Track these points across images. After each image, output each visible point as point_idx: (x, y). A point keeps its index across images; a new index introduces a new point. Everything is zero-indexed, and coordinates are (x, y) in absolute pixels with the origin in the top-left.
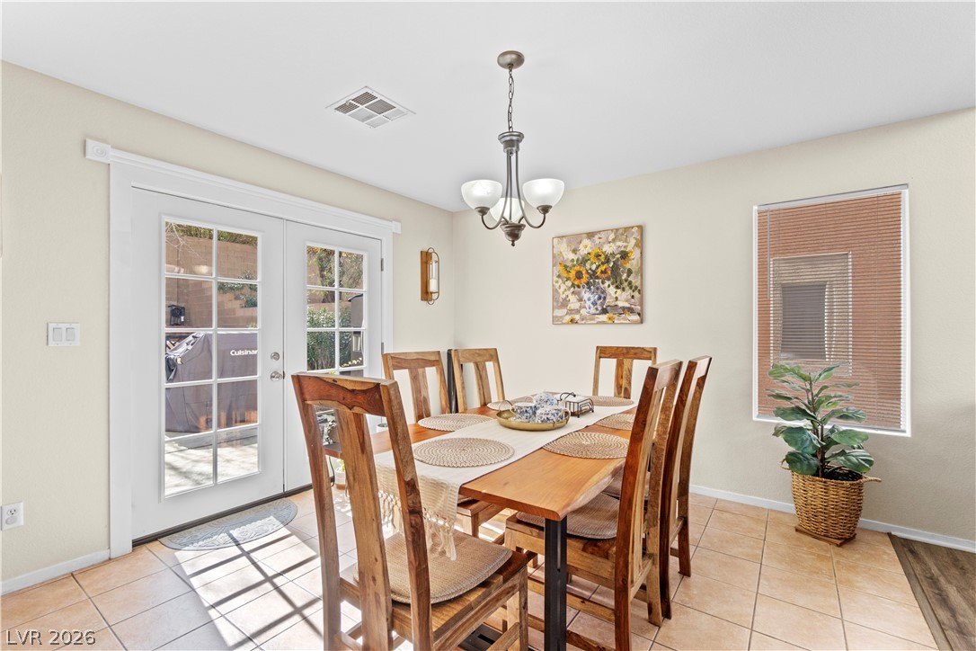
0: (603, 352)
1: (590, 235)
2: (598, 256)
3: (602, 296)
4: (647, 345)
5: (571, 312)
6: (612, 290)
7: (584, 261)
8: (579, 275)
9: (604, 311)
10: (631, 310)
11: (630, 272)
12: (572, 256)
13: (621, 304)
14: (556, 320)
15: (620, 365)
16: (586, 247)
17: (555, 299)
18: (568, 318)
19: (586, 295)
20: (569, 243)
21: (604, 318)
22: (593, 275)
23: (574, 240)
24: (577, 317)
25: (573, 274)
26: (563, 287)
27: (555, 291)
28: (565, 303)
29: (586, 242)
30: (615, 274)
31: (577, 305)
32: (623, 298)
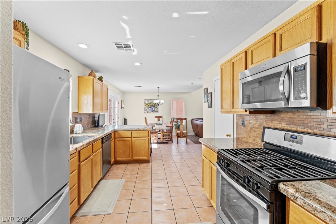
0: (156, 117)
1: (151, 100)
2: (152, 103)
3: (153, 109)
4: (161, 116)
5: (147, 111)
6: (154, 108)
7: (150, 104)
8: (149, 106)
9: (153, 111)
10: (157, 111)
11: (156, 106)
12: (148, 103)
13: (155, 110)
14: (145, 112)
15: (158, 119)
16: (150, 102)
17: (145, 109)
18: (147, 112)
19: (150, 109)
20: (147, 101)
21: (153, 112)
22: (151, 106)
23: (148, 100)
24: (148, 112)
25: (148, 105)
26: (146, 108)
27: (145, 108)
28: (146, 110)
29: (150, 101)
30: (154, 106)
31: (148, 110)
32: (155, 109)
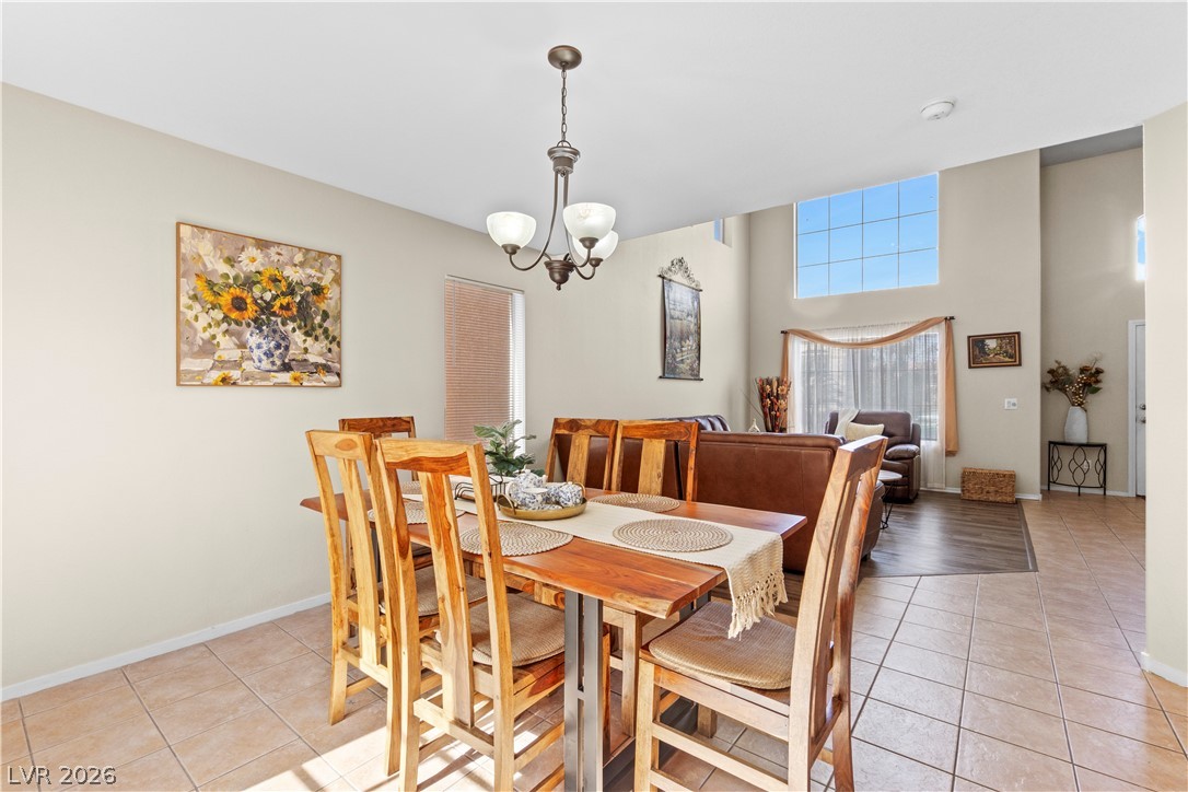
1: (262, 244)
2: (275, 280)
3: (283, 343)
5: (221, 364)
6: (298, 337)
7: (249, 282)
8: (239, 304)
9: (286, 367)
10: (327, 369)
11: (325, 315)
12: (223, 268)
13: (312, 358)
14: (186, 378)
16: (252, 260)
17: (181, 339)
18: (216, 375)
19: (253, 339)
20: (217, 244)
21: (286, 377)
22: (266, 308)
23: (229, 242)
24: (235, 374)
25: (226, 299)
26: (203, 323)
27: (184, 323)
29: (252, 251)
30: (303, 314)
31: (236, 354)
32: (316, 352)
